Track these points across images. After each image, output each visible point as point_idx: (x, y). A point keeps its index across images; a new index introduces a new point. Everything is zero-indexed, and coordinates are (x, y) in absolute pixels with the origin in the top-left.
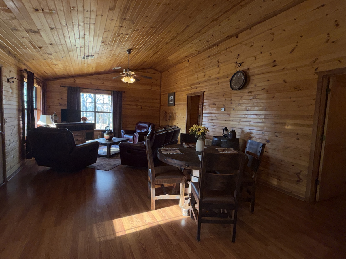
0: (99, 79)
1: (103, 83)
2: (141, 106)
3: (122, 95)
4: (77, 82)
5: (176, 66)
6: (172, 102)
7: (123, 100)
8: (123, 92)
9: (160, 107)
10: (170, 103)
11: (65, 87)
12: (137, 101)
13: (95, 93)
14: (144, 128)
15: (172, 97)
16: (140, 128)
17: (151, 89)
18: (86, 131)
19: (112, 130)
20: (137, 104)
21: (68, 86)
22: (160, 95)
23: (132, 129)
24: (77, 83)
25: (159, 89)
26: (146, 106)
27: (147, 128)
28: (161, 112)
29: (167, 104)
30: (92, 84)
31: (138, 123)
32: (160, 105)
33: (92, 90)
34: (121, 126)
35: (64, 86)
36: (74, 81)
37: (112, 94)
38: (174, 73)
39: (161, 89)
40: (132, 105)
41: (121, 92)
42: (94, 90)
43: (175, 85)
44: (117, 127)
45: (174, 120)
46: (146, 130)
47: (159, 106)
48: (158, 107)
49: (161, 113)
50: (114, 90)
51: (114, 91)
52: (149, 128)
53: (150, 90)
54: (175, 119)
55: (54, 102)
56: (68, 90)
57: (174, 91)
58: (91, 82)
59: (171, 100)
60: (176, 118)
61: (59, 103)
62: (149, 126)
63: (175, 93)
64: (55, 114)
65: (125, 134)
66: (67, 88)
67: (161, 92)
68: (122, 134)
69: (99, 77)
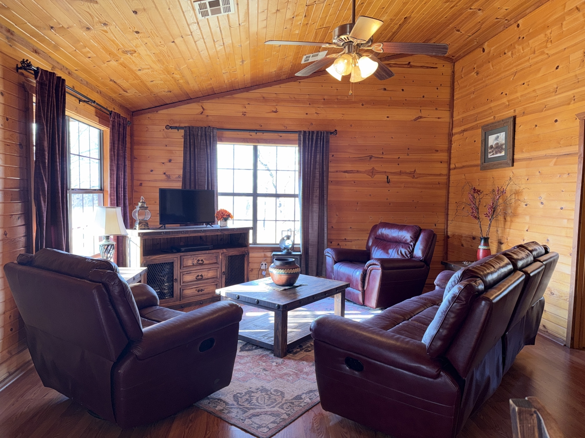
0: (265, 100)
1: (276, 112)
2: (385, 172)
3: (328, 142)
4: (207, 112)
5: (520, 22)
6: (503, 154)
7: (331, 158)
8: (331, 133)
9: (449, 176)
10: (490, 156)
11: (178, 128)
12: (372, 159)
13: (256, 141)
14: (397, 242)
15: (502, 135)
16: (385, 243)
17: (421, 117)
18: (225, 250)
19: (301, 246)
20: (373, 168)
21: (186, 125)
22: (451, 135)
23: (356, 243)
24: (207, 116)
25: (445, 115)
26: (401, 173)
27: (408, 244)
28: (451, 190)
29: (479, 162)
30: (247, 115)
31: (375, 228)
32: (450, 170)
33: (246, 135)
34: (326, 235)
35: (177, 125)
36: (202, 110)
37: (300, 140)
38: (512, 47)
39: (452, 116)
40: (358, 172)
41: (327, 132)
42: (253, 134)
43: (516, 92)
44: (313, 236)
45: (508, 219)
46: (403, 251)
47: (445, 172)
48: (440, 175)
49: (451, 195)
50: (306, 129)
51: (305, 132)
52: (414, 245)
53: (415, 120)
54: (515, 215)
55: (152, 171)
56: (185, 137)
57: (510, 113)
58: (244, 110)
59: (498, 148)
60: (520, 210)
61: (165, 174)
62: (415, 238)
63: (515, 118)
64: (142, 202)
65: (336, 262)
66: (182, 132)
67: (452, 125)
68: (329, 260)
69: (265, 95)
